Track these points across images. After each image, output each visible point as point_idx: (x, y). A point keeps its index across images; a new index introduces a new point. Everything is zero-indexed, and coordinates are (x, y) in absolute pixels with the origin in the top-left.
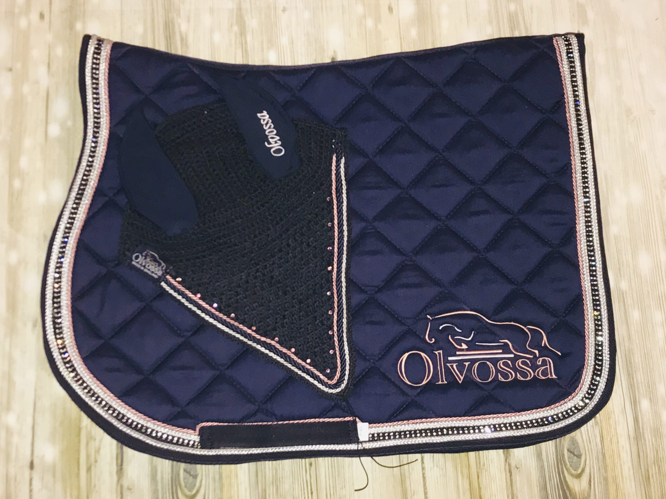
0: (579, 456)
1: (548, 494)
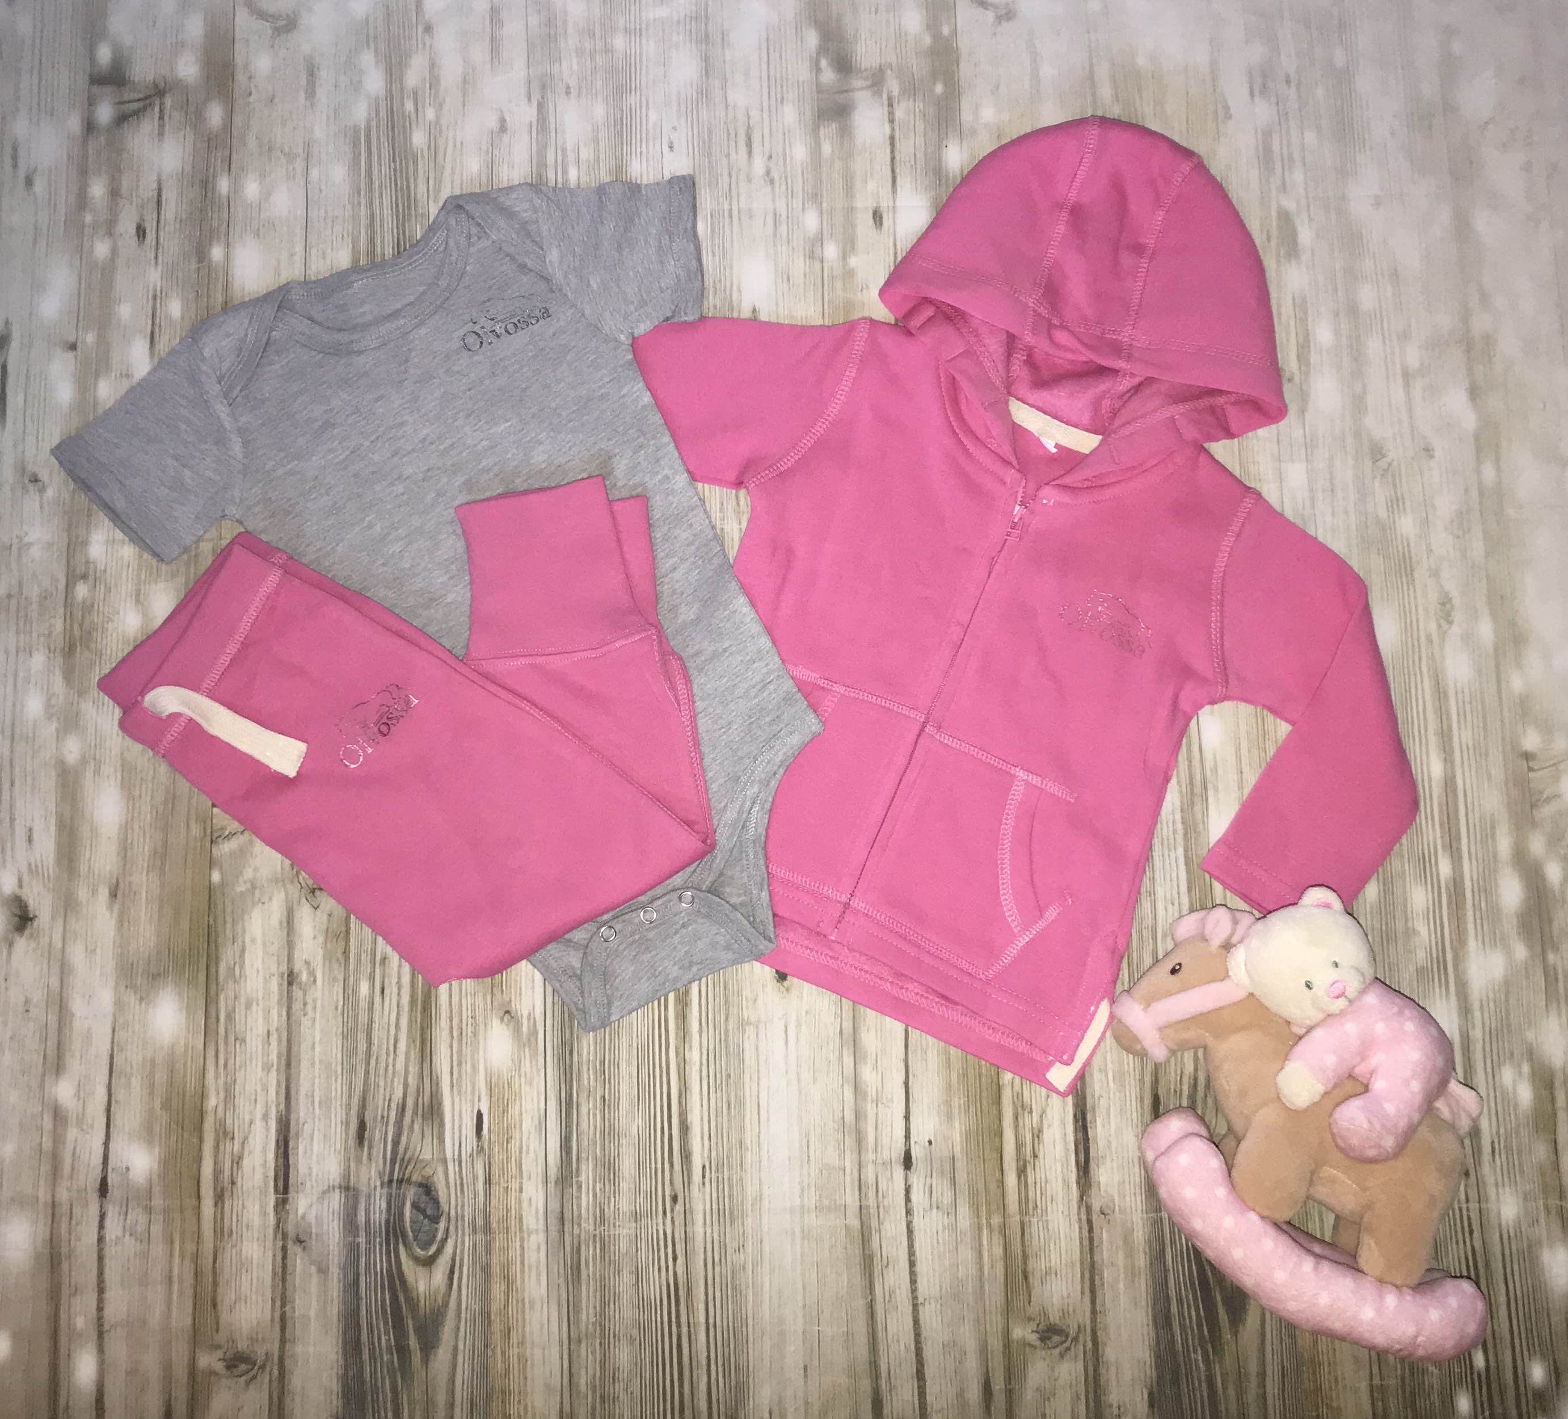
1: (1166, 1271)
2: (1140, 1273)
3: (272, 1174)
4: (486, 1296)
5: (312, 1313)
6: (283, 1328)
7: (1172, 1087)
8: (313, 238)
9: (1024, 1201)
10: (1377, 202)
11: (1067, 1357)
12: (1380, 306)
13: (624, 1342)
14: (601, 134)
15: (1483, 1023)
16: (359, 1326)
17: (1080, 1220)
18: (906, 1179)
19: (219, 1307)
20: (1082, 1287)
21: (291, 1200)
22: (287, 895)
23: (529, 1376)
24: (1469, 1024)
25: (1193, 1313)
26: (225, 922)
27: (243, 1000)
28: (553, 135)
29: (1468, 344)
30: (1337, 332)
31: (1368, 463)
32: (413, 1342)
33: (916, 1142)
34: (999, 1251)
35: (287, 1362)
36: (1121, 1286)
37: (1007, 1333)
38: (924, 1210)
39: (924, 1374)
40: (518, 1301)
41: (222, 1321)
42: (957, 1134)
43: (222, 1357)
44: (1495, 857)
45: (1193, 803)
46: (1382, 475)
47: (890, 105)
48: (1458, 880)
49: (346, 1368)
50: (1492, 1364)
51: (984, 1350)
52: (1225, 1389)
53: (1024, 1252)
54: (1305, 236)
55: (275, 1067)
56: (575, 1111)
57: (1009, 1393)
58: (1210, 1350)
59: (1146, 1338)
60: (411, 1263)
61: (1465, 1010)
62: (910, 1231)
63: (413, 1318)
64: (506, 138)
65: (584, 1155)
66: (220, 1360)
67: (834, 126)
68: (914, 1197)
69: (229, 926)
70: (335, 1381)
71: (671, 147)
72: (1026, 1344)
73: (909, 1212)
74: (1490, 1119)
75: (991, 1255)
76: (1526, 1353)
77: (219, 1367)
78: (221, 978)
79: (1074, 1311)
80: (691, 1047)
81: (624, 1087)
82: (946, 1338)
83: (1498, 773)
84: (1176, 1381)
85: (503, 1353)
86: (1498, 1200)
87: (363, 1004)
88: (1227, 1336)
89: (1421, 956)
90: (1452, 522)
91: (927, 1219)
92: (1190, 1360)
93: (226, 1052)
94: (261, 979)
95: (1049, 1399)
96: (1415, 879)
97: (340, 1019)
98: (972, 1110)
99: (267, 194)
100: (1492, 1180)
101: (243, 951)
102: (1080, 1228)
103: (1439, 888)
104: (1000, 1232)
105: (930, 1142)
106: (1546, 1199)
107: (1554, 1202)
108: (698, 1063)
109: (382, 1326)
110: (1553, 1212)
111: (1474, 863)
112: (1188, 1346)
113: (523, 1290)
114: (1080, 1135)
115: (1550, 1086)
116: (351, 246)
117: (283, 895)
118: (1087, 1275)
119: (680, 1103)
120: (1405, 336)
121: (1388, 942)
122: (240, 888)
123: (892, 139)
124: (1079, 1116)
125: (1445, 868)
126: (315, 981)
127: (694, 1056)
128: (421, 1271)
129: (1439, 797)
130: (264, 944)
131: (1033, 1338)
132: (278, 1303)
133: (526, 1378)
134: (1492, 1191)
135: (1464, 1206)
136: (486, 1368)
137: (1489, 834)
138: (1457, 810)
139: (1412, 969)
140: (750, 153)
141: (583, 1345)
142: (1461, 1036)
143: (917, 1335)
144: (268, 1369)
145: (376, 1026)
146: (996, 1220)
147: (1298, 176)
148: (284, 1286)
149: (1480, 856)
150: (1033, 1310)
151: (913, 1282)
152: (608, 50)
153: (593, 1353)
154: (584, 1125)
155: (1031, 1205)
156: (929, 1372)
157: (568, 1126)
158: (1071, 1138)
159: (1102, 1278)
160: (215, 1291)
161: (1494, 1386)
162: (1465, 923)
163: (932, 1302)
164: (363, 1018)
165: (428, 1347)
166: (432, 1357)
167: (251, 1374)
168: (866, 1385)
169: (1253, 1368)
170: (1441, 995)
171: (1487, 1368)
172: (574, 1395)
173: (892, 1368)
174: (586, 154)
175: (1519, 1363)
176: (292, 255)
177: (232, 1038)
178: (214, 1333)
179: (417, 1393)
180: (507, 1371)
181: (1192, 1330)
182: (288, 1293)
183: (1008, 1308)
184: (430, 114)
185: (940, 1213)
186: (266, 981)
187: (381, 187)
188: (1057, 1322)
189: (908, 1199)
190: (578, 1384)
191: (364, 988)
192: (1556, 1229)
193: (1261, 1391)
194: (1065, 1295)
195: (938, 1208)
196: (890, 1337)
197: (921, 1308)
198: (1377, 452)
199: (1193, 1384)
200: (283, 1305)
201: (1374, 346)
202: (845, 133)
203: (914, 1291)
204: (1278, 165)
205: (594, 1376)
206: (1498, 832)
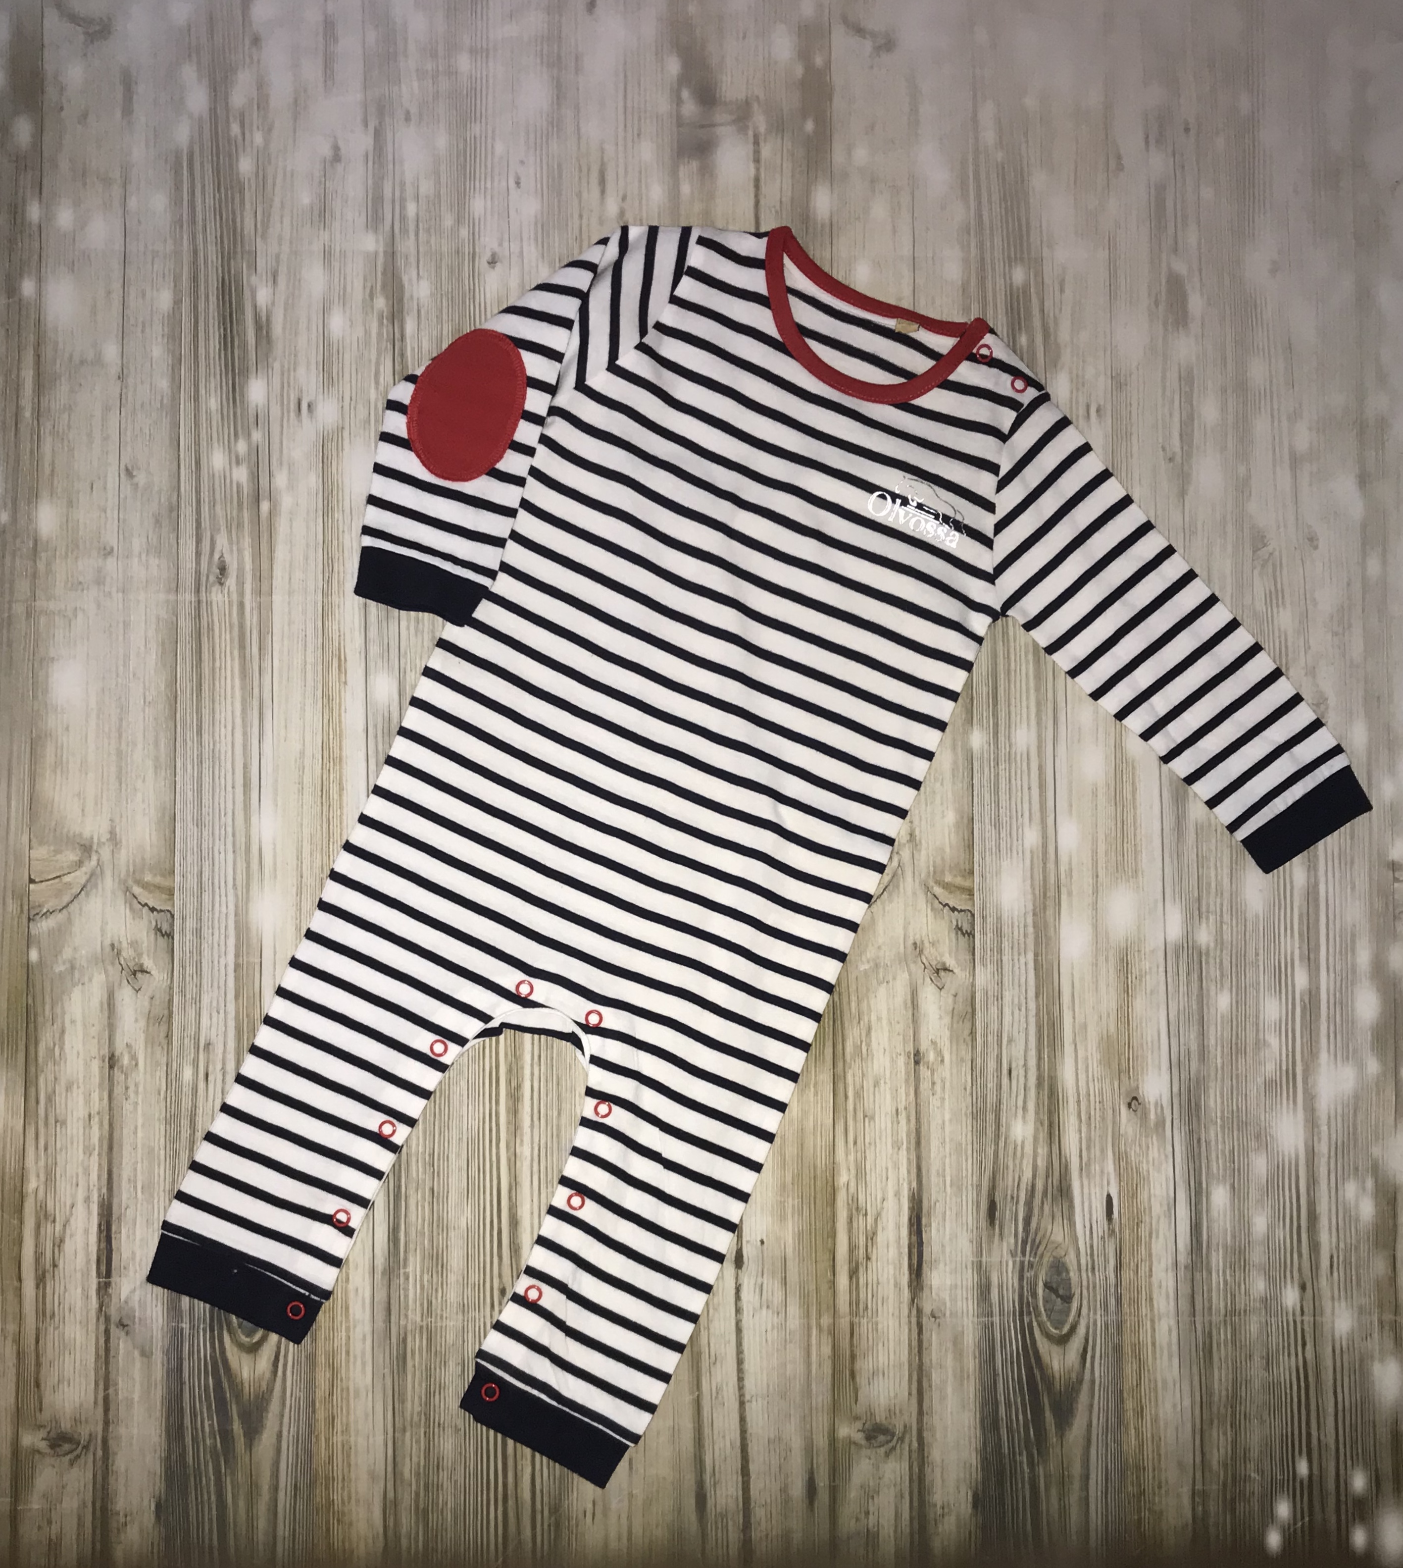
0: (1067, 1299)
1: (995, 1375)
2: (968, 1376)
3: (94, 1257)
4: (310, 1385)
5: (136, 1397)
6: (106, 1410)
7: (1009, 1192)
8: (131, 273)
9: (855, 1303)
10: (1275, 269)
11: (892, 1457)
12: (1271, 382)
13: (449, 1431)
14: (443, 167)
15: (1330, 1139)
16: (181, 1410)
17: (910, 1322)
18: (737, 1278)
19: (42, 1388)
20: (910, 1388)
21: (113, 1285)
22: (107, 976)
23: (352, 1463)
24: (1316, 1138)
25: (1021, 1417)
26: (44, 1003)
27: (63, 1082)
28: (391, 166)
29: (1361, 428)
30: (1224, 409)
31: (1249, 552)
32: (237, 1427)
33: (748, 1242)
34: (827, 1350)
35: (111, 1443)
36: (949, 1390)
37: (833, 1432)
38: (754, 1309)
39: (748, 1470)
40: (342, 1390)
41: (46, 1401)
42: (789, 1234)
43: (45, 1436)
44: (1354, 971)
45: (1045, 908)
46: (1263, 566)
47: (756, 143)
48: (1313, 993)
49: (169, 1450)
50: (1316, 1471)
51: (809, 1449)
52: (1047, 1489)
53: (852, 1351)
54: (1196, 303)
55: (96, 1152)
56: (403, 1203)
57: (834, 1491)
58: (1035, 1452)
59: (973, 1440)
60: (235, 1349)
61: (1312, 1122)
62: (739, 1330)
63: (237, 1403)
64: (340, 167)
65: (412, 1246)
66: (43, 1439)
67: (695, 165)
68: (744, 1295)
69: (48, 1007)
70: (158, 1462)
71: (518, 183)
72: (851, 1442)
73: (738, 1311)
74: (1330, 1233)
75: (819, 1355)
76: (1349, 1463)
77: (43, 1446)
78: (40, 1060)
79: (901, 1411)
80: (522, 1141)
81: (453, 1180)
82: (772, 1436)
83: (1362, 882)
84: (1000, 1483)
85: (327, 1440)
86: (1333, 1314)
87: (187, 1090)
88: (1053, 1439)
89: (1270, 1068)
90: (1332, 617)
91: (757, 1317)
92: (1015, 1461)
93: (46, 1135)
94: (81, 1062)
95: (873, 1498)
96: (1270, 989)
97: (163, 1104)
98: (806, 1212)
99: (82, 223)
100: (1329, 1294)
101: (63, 1032)
102: (910, 1330)
103: (1294, 999)
104: (829, 1333)
105: (762, 1242)
106: (1381, 1313)
107: (1388, 1317)
108: (529, 1158)
109: (205, 1410)
110: (1387, 1328)
111: (1332, 975)
112: (1014, 1448)
113: (348, 1379)
114: (914, 1238)
115: (1393, 1202)
116: (172, 284)
117: (103, 976)
118: (915, 1377)
119: (510, 1198)
120: (1295, 416)
121: (1237, 1053)
122: (60, 968)
123: (757, 181)
124: (914, 1220)
125: (1301, 980)
126: (137, 1065)
127: (525, 1151)
128: (246, 1359)
129: (1300, 907)
130: (85, 1026)
131: (859, 1437)
132: (101, 1386)
133: (349, 1465)
134: (1327, 1304)
135: (1298, 1319)
136: (309, 1455)
137: (1348, 947)
138: (1317, 920)
139: (1261, 1080)
140: (603, 192)
141: (408, 1434)
142: (1306, 1151)
143: (743, 1432)
144: (92, 1448)
145: (200, 1111)
146: (826, 1321)
147: (1192, 237)
148: (107, 1368)
149: (1338, 968)
150: (860, 1409)
151: (740, 1379)
152: (452, 73)
153: (418, 1442)
154: (412, 1217)
155: (861, 1306)
156: (752, 1467)
157: (397, 1216)
158: (905, 1242)
159: (930, 1380)
160: (38, 1372)
161: (1316, 1492)
162: (1318, 1035)
163: (759, 1400)
164: (186, 1103)
165: (253, 1431)
166: (256, 1442)
167: (75, 1453)
168: (690, 1479)
169: (1077, 1469)
170: (1288, 1108)
171: (1310, 1476)
172: (398, 1482)
173: (717, 1464)
174: (426, 188)
175: (1342, 1472)
176: (109, 293)
177: (52, 1120)
178: (38, 1414)
179: (241, 1477)
180: (330, 1459)
181: (1019, 1432)
182: (112, 1376)
183: (835, 1408)
184: (258, 138)
185: (770, 1312)
186: (87, 1065)
187: (204, 220)
188: (884, 1422)
189: (738, 1297)
190: (402, 1474)
191: (187, 1074)
192: (1389, 1344)
193: (1084, 1494)
194: (892, 1394)
195: (768, 1307)
196: (716, 1432)
197: (747, 1405)
198: (1259, 540)
199: (1016, 1484)
200: (106, 1388)
201: (1261, 426)
202: (707, 172)
203: (741, 1388)
204: (1171, 226)
205: (419, 1464)
206: (1358, 945)
